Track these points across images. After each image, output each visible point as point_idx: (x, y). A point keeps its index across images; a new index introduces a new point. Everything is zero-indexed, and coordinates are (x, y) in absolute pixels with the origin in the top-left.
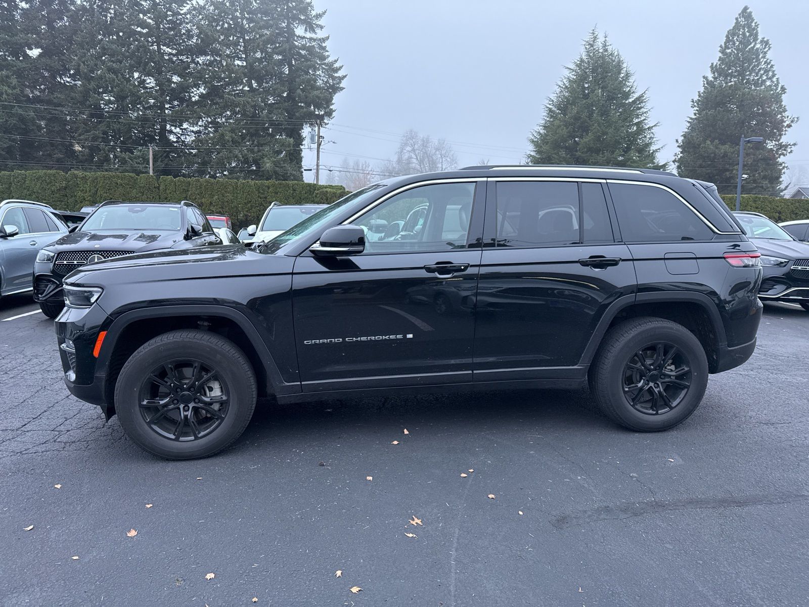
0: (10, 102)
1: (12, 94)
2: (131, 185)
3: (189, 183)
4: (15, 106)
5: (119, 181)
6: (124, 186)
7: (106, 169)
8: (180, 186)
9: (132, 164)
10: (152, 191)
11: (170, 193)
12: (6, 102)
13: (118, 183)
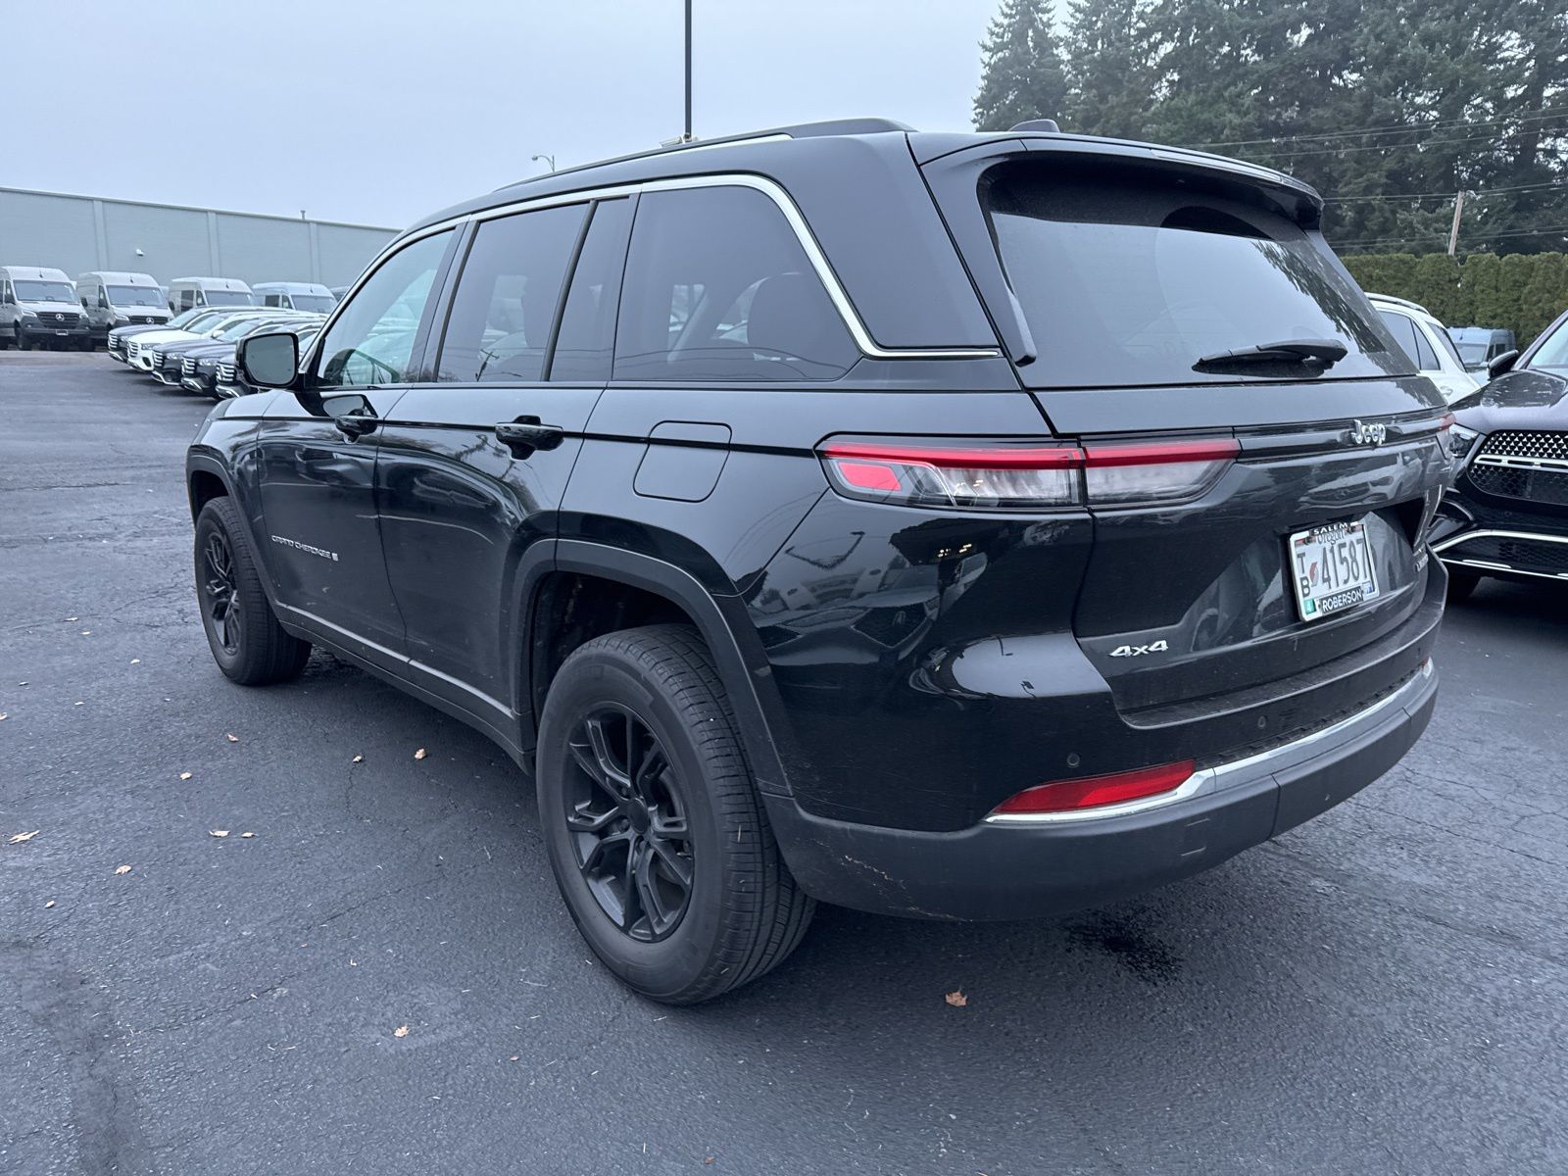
0: (1234, 141)
1: (1240, 125)
2: (1400, 278)
3: (1531, 267)
4: (1239, 147)
5: (1377, 271)
6: (1384, 283)
7: (1380, 249)
8: (1509, 275)
9: (1424, 235)
10: (1443, 289)
11: (1482, 291)
12: (1228, 141)
13: (1374, 275)
